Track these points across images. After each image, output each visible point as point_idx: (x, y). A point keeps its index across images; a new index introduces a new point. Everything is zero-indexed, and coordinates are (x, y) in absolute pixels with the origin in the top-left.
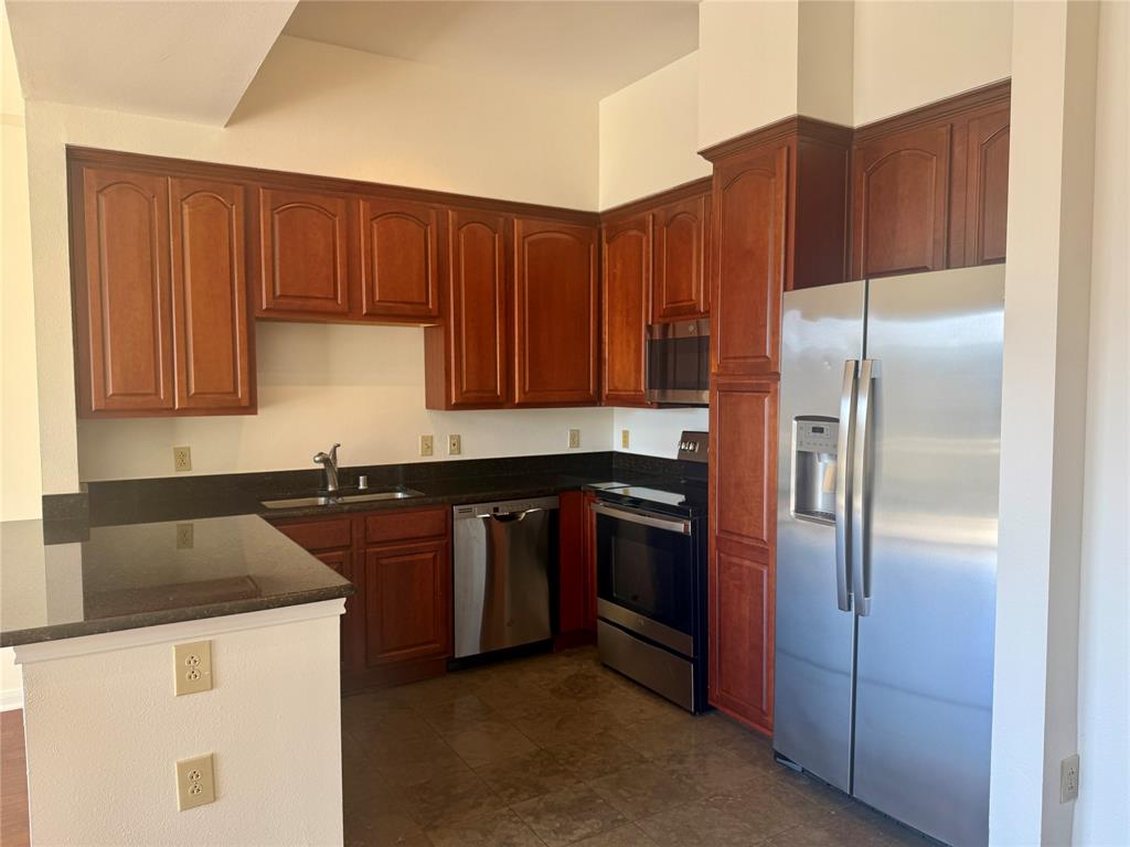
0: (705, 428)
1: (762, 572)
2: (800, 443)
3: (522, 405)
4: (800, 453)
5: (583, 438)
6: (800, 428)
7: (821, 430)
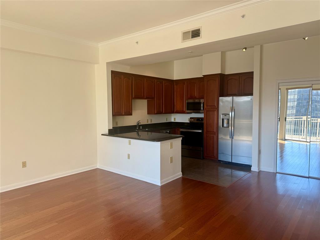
0: (203, 117)
1: (214, 136)
2: (222, 117)
3: (164, 113)
4: (222, 119)
5: (168, 119)
6: (222, 116)
7: (226, 116)
